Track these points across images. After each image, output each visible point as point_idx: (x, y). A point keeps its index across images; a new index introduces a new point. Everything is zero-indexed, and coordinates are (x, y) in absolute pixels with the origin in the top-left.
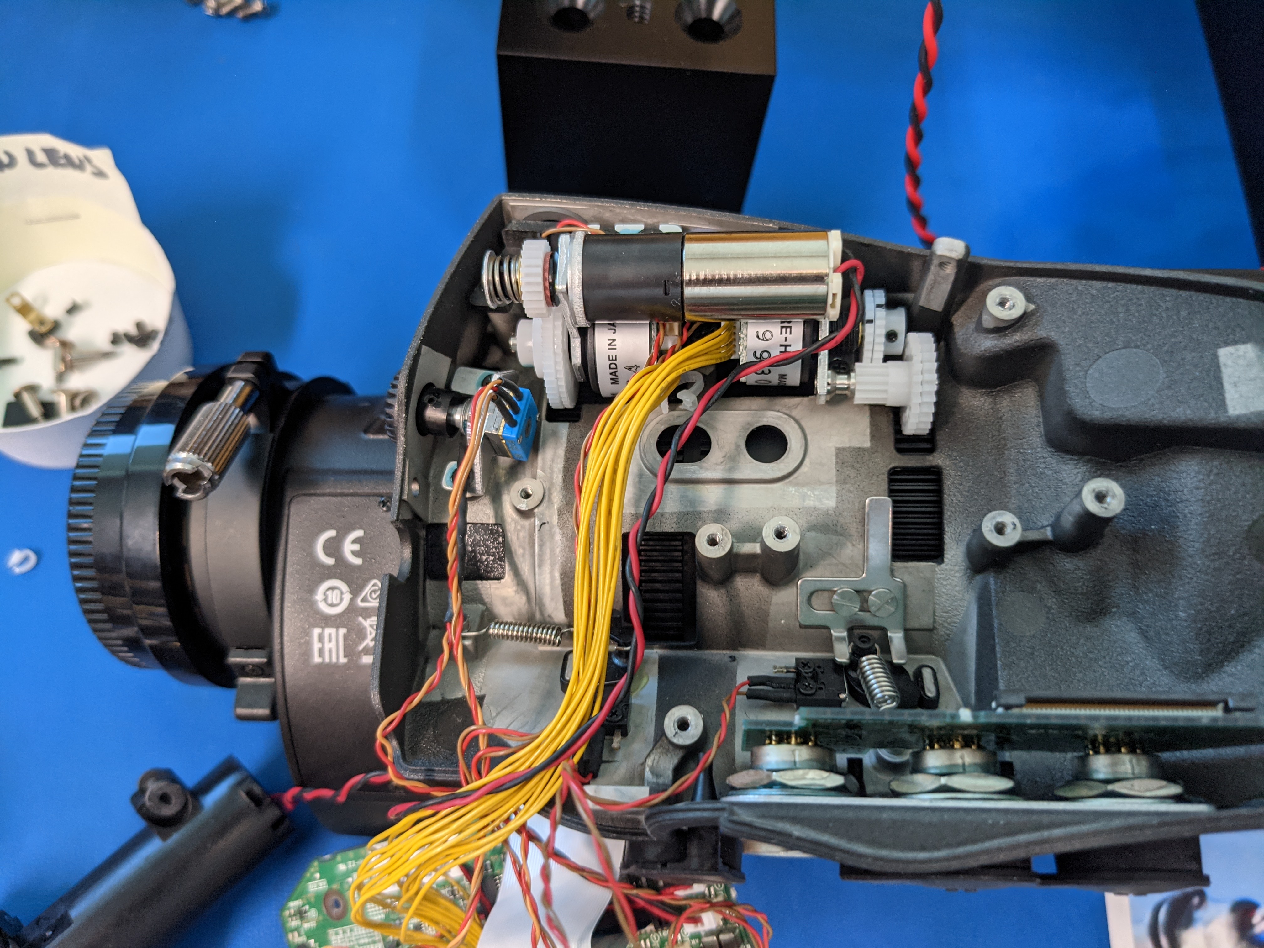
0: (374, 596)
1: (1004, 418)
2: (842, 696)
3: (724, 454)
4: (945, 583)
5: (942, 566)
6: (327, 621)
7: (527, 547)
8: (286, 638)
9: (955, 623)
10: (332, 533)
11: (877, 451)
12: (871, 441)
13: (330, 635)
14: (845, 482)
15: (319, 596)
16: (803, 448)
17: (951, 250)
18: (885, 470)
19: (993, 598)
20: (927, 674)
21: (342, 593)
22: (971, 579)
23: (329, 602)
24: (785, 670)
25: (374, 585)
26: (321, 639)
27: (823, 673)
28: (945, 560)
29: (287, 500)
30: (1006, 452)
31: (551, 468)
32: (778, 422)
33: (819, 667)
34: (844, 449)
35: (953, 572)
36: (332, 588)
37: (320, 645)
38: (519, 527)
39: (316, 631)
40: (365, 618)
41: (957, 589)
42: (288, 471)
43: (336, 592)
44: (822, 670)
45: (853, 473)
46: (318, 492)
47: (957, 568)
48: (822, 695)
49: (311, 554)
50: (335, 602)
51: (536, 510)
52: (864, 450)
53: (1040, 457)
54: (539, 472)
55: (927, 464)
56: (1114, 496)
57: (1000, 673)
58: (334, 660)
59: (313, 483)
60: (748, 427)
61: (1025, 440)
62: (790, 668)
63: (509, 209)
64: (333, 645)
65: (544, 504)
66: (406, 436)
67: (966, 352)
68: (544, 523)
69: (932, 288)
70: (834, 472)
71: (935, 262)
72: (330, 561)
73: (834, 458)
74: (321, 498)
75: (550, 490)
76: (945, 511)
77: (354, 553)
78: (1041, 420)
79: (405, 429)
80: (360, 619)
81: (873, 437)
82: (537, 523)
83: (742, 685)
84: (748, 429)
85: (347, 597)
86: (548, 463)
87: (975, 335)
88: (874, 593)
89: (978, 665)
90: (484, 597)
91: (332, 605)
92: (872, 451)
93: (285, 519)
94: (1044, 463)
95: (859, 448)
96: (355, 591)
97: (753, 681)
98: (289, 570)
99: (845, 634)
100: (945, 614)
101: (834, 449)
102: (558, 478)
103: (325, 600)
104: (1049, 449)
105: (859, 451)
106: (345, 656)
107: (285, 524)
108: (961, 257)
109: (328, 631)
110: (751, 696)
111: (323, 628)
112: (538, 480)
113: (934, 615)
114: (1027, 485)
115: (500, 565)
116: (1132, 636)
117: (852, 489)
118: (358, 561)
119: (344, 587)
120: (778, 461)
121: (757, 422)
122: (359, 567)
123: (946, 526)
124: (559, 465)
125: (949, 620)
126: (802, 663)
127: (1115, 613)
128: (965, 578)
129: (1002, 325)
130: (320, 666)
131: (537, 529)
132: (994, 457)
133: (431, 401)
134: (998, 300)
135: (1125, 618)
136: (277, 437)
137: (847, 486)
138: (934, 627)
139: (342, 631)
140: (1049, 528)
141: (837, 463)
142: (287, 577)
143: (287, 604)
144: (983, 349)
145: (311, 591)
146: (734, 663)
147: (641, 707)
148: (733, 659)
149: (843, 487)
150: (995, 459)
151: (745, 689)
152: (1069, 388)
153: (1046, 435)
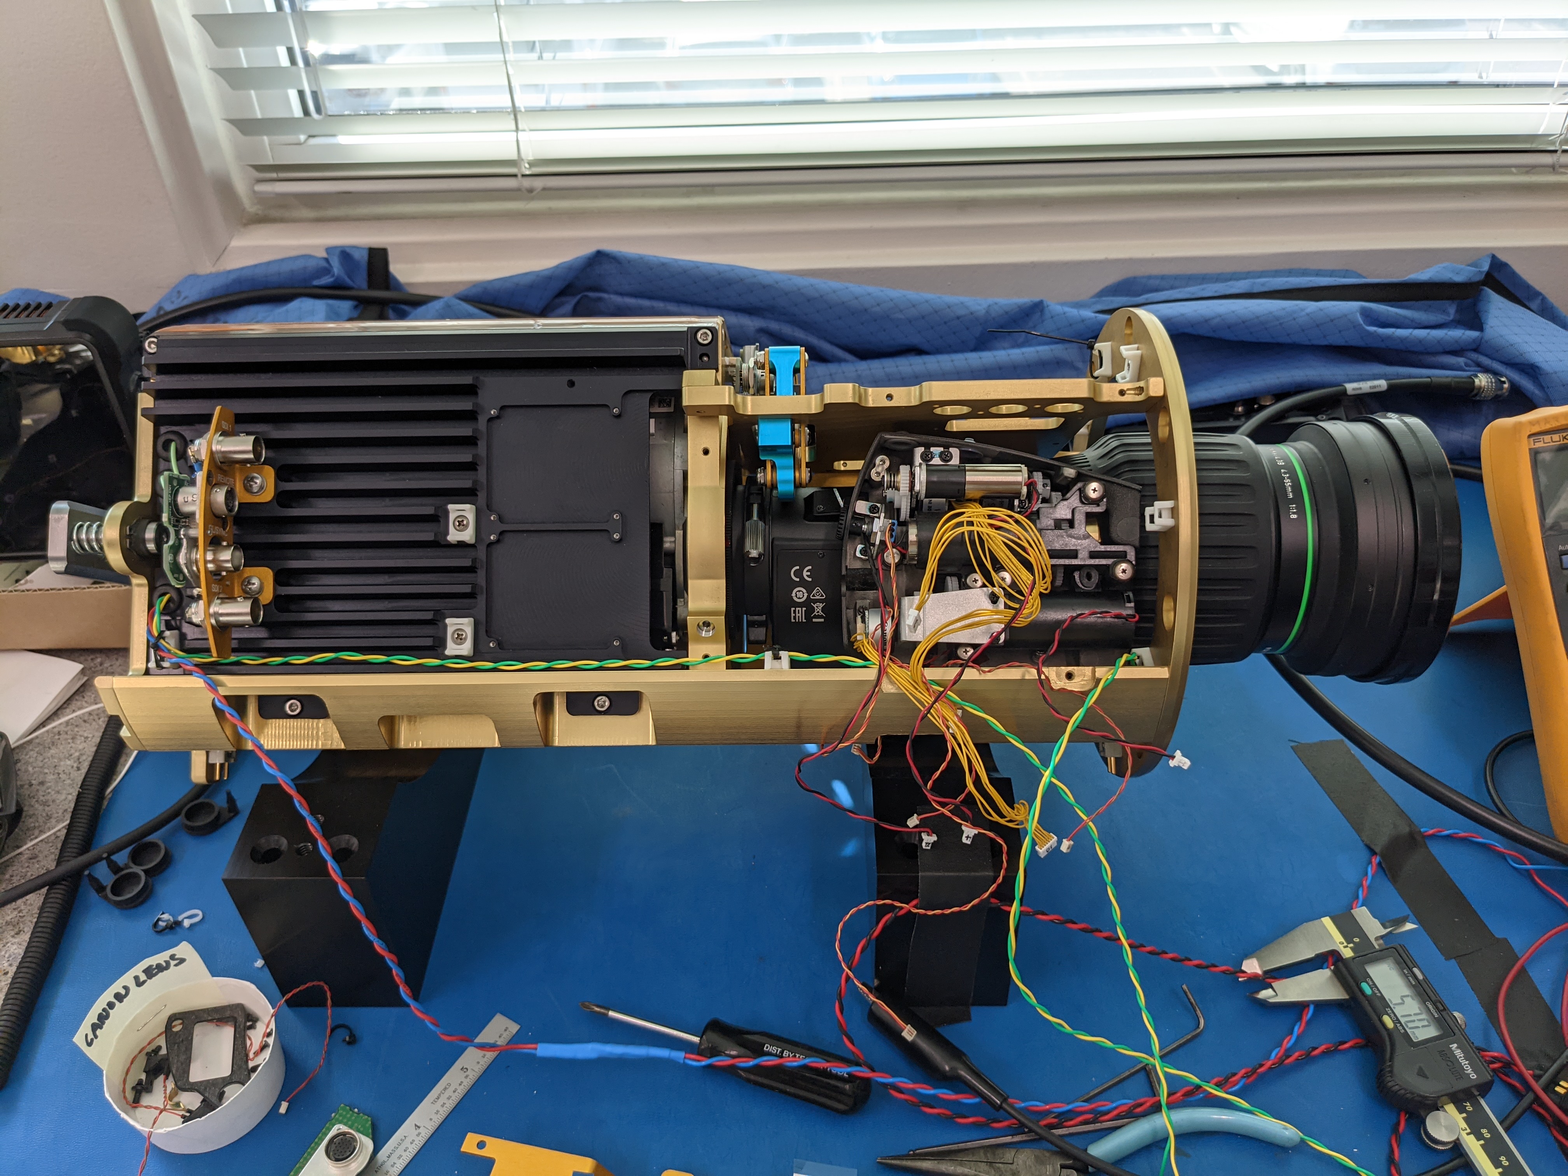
0: (818, 595)
10: (798, 567)
13: (799, 610)
15: (793, 595)
21: (803, 594)
23: (798, 597)
25: (818, 589)
26: (795, 612)
39: (793, 609)
40: (815, 604)
43: (800, 593)
49: (789, 577)
50: (801, 597)
58: (800, 621)
64: (800, 615)
72: (798, 580)
80: (812, 604)
85: (806, 595)
96: (809, 593)
106: (805, 619)
118: (810, 580)
119: (804, 591)
139: (804, 609)
145: (790, 592)
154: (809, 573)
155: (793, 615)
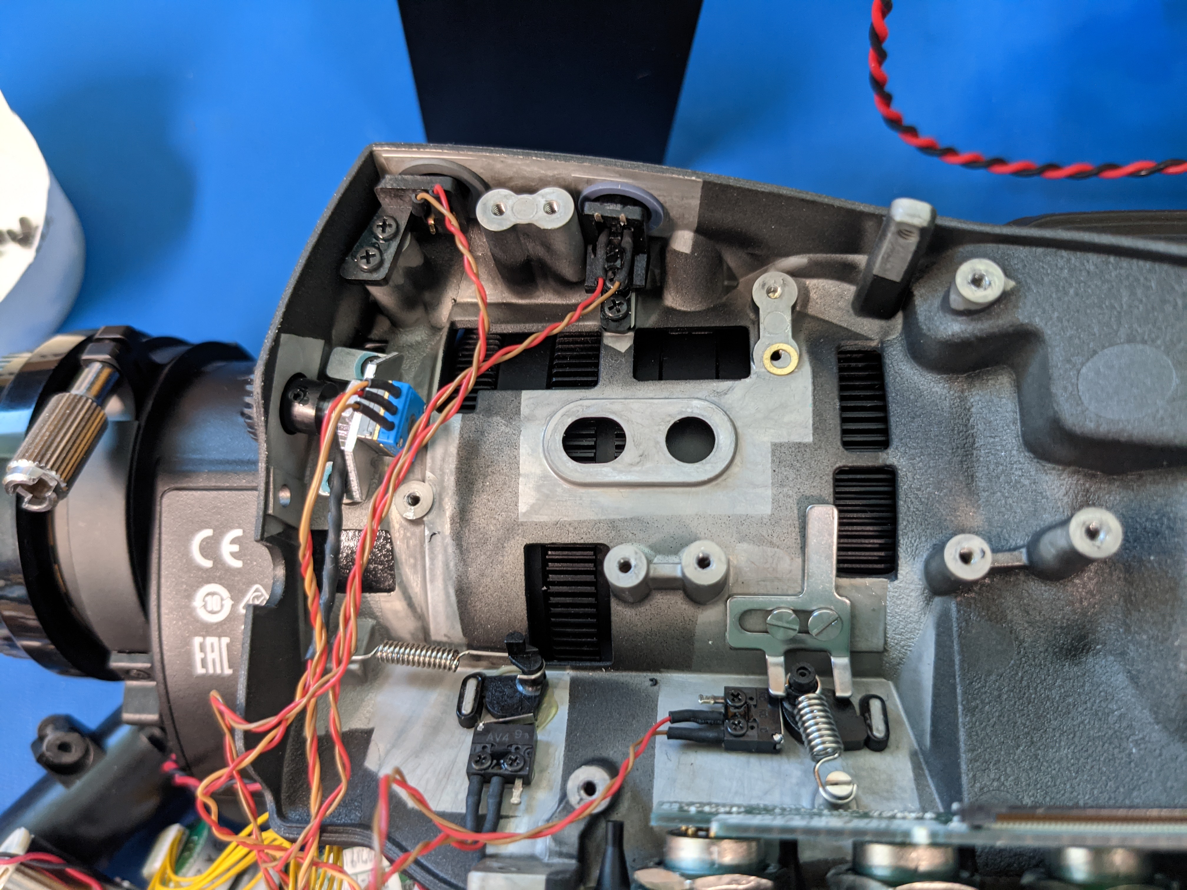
1: (973, 410)
2: (777, 737)
3: (641, 452)
4: (899, 602)
5: (896, 582)
6: (208, 630)
7: (419, 556)
8: (165, 648)
9: (910, 646)
10: (208, 533)
11: (820, 447)
12: (813, 435)
13: (212, 645)
14: (782, 485)
15: (197, 602)
16: (733, 446)
17: (913, 216)
18: (830, 471)
19: (955, 629)
20: (875, 706)
21: (222, 599)
22: (928, 601)
23: (209, 609)
24: (712, 702)
25: (257, 590)
26: (202, 648)
27: (755, 706)
28: (899, 576)
29: (159, 494)
30: (975, 452)
31: (442, 469)
32: (705, 414)
33: (751, 699)
34: (781, 445)
35: (908, 591)
36: (211, 594)
37: (202, 655)
38: (408, 534)
39: (197, 641)
41: (912, 609)
42: (158, 462)
43: (215, 597)
44: (754, 702)
45: (791, 474)
46: (191, 485)
47: (912, 587)
48: (753, 735)
49: (186, 554)
50: (216, 609)
51: (425, 519)
52: (805, 445)
53: (1016, 462)
54: (428, 474)
55: (880, 462)
56: (1109, 531)
57: (960, 720)
58: (219, 671)
59: (186, 474)
60: (669, 419)
61: (997, 439)
62: (718, 698)
63: (383, 161)
64: (216, 655)
65: (434, 512)
66: (268, 441)
67: (928, 333)
68: (435, 534)
69: (889, 256)
70: (769, 472)
71: (893, 228)
72: (208, 564)
73: (770, 455)
74: (194, 492)
75: (440, 495)
76: (900, 521)
77: (234, 555)
78: (1018, 417)
79: (266, 433)
81: (815, 429)
82: (427, 533)
83: (663, 722)
84: (669, 421)
85: (228, 603)
86: (438, 463)
87: (941, 314)
88: (815, 614)
89: (934, 702)
90: (375, 610)
91: (212, 612)
92: (815, 446)
93: (158, 516)
94: (1021, 469)
95: (800, 443)
96: (237, 596)
97: (676, 717)
98: (164, 573)
99: (781, 659)
100: (898, 636)
101: (769, 445)
102: (450, 481)
103: (205, 606)
104: (1027, 454)
105: (800, 446)
106: (230, 667)
107: (157, 522)
108: (925, 224)
109: (209, 640)
110: (671, 735)
111: (204, 637)
112: (427, 484)
113: (885, 637)
114: (999, 494)
115: (391, 575)
116: (1121, 679)
117: (790, 493)
118: (237, 564)
119: (224, 592)
120: (704, 461)
121: (681, 413)
122: (238, 571)
123: (900, 538)
124: (451, 465)
125: (902, 643)
126: (732, 694)
127: (1100, 651)
128: (922, 598)
129: (973, 308)
130: (203, 677)
131: (427, 540)
132: (959, 458)
133: (297, 397)
134: (970, 277)
135: (1111, 658)
136: (143, 424)
137: (785, 489)
138: (885, 648)
139: (225, 640)
140: (1024, 550)
141: (773, 461)
142: (163, 580)
143: (164, 610)
144: (950, 333)
145: (189, 596)
146: (656, 687)
147: (548, 744)
148: (655, 682)
149: (780, 490)
150: (961, 462)
151: (665, 727)
152: (1057, 389)
153: (1023, 436)
154: (236, 548)
155: (198, 656)
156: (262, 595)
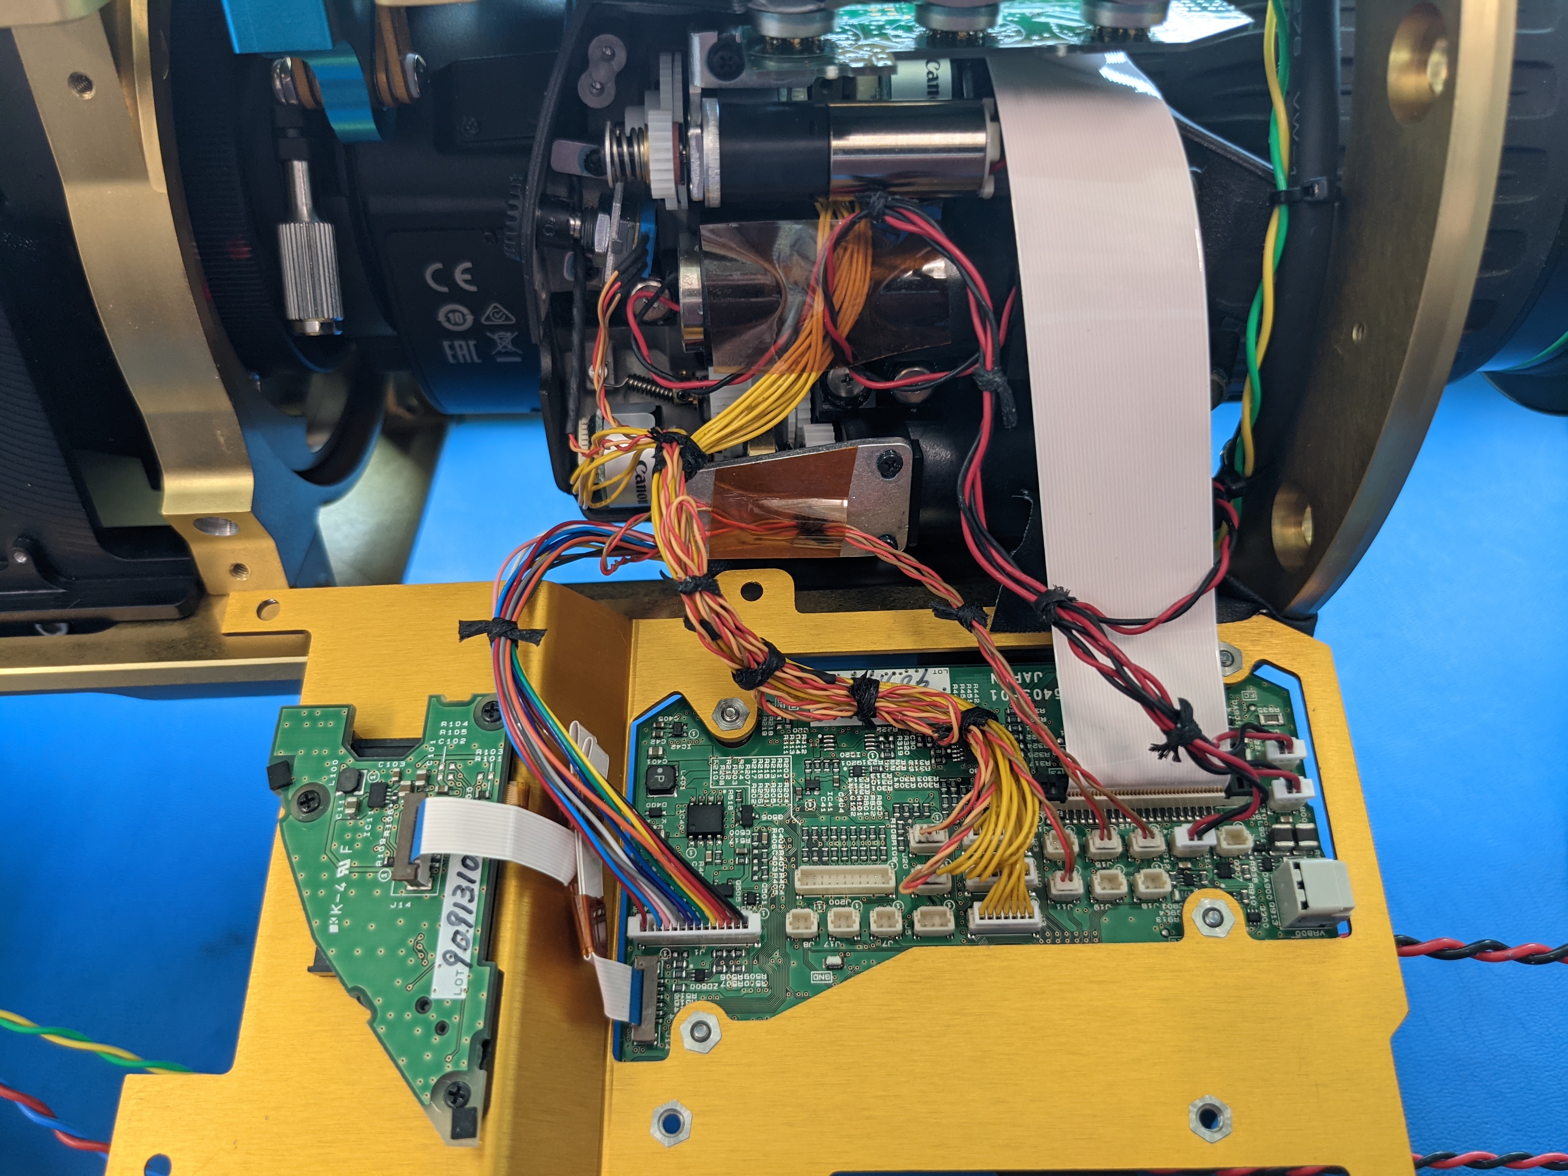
0: (498, 316)
6: (455, 336)
10: (439, 266)
15: (441, 317)
21: (463, 315)
23: (453, 322)
25: (495, 307)
36: (453, 311)
37: (452, 351)
39: (446, 344)
40: (493, 333)
43: (457, 314)
49: (421, 284)
58: (469, 361)
64: (465, 351)
77: (468, 282)
80: (488, 334)
85: (470, 318)
91: (456, 324)
96: (477, 312)
103: (448, 320)
106: (479, 358)
109: (457, 343)
111: (452, 340)
118: (473, 289)
119: (465, 310)
122: (474, 293)
130: (455, 365)
139: (472, 343)
154: (469, 276)
156: (501, 311)
